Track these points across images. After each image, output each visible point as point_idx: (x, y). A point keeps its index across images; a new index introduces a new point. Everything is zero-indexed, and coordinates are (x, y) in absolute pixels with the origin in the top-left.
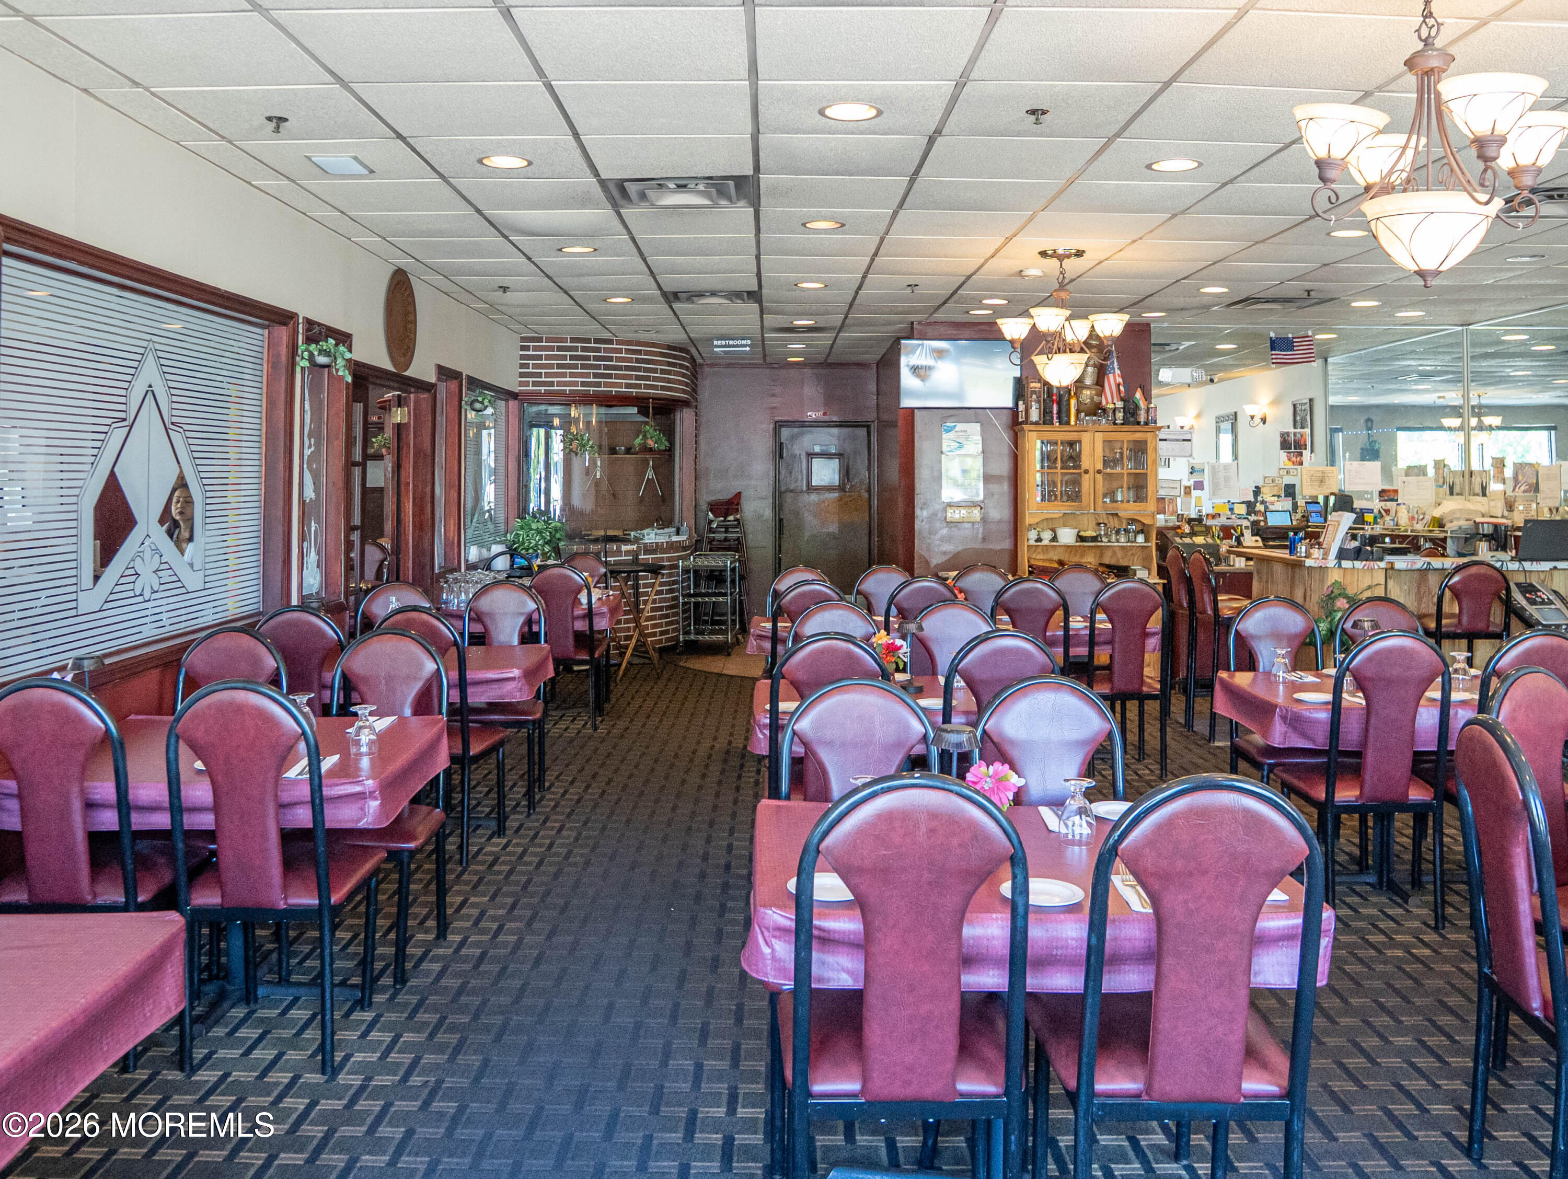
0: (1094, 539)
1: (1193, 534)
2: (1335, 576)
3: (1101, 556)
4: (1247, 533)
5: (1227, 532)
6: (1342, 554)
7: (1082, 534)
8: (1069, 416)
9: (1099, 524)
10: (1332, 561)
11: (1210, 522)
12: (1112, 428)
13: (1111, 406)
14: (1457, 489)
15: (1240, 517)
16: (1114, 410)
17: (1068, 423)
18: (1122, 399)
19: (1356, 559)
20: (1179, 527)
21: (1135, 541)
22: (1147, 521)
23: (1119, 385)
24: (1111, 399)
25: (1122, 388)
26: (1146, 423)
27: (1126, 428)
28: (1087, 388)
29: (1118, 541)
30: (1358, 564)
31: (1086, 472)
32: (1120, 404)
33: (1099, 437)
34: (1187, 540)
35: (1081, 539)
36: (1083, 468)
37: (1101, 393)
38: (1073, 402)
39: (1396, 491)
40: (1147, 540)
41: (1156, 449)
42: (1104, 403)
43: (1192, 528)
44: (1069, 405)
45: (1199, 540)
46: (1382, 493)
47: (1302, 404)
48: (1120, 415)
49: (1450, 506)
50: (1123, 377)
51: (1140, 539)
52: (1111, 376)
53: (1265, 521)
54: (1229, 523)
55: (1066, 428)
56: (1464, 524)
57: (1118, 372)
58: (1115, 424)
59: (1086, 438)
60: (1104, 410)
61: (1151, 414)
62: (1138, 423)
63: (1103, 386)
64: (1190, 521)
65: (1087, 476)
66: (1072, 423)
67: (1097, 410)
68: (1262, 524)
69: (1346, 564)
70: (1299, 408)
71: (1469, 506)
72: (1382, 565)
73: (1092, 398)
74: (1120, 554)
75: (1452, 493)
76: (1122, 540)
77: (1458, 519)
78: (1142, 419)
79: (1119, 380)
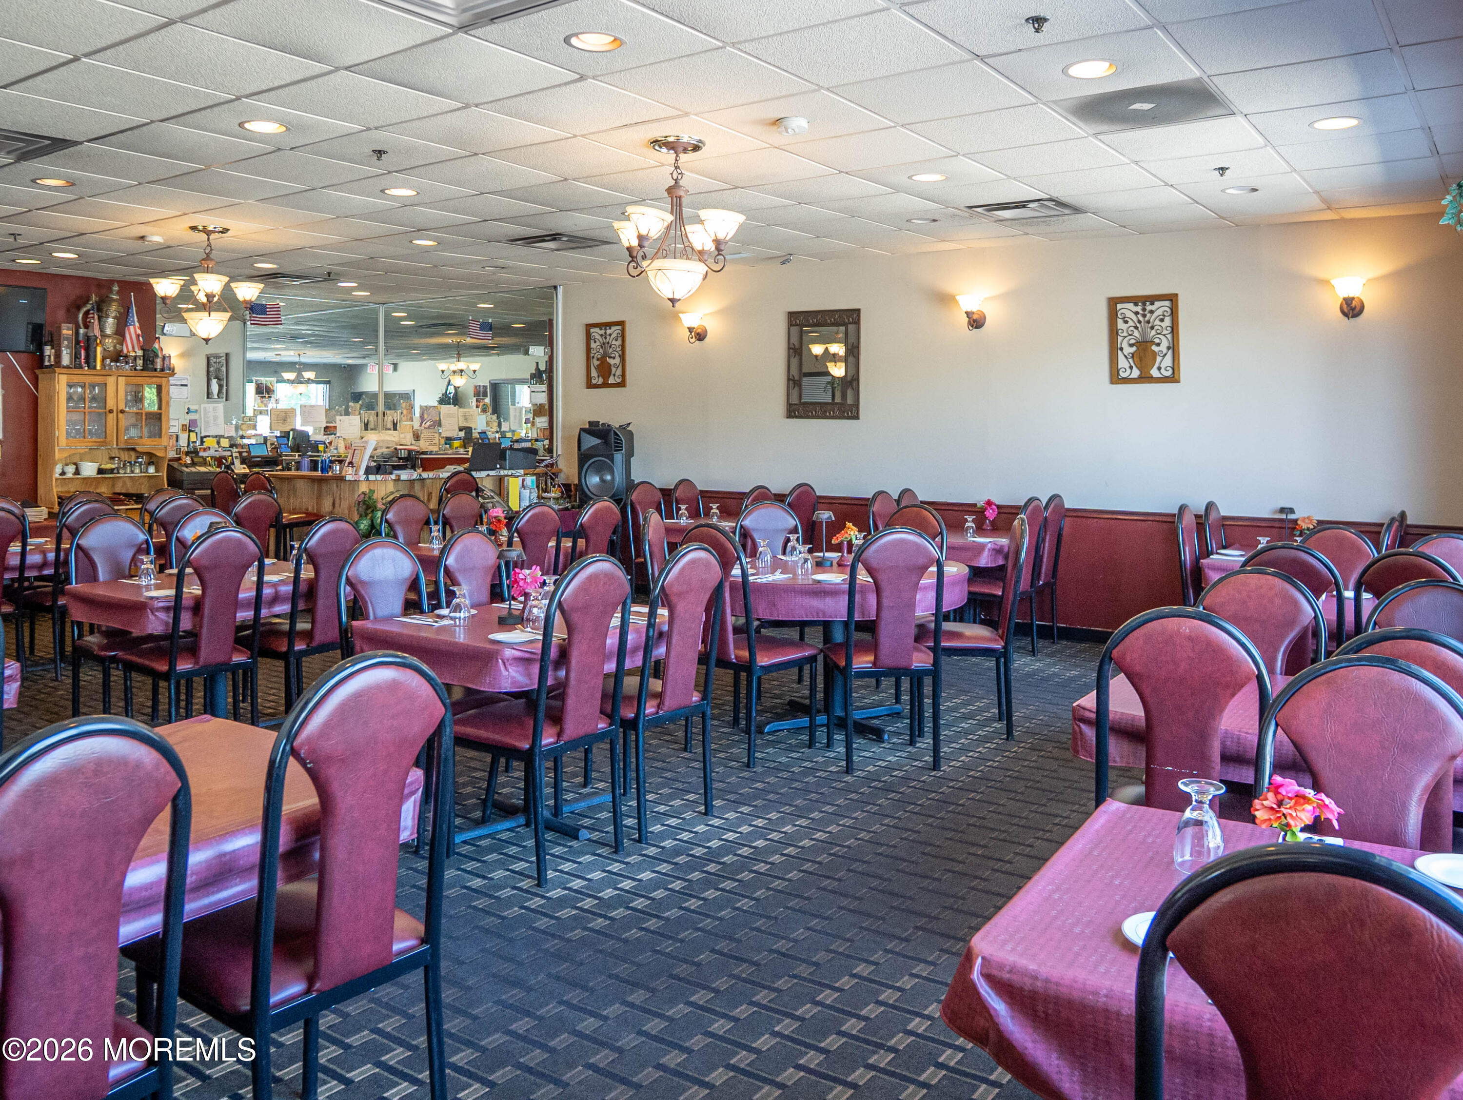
0: (111, 471)
1: (194, 464)
2: (364, 488)
3: (113, 486)
4: (237, 462)
5: (219, 461)
6: (368, 471)
7: (103, 466)
8: (95, 361)
9: (112, 458)
10: (363, 477)
11: (201, 454)
12: (133, 373)
13: (133, 354)
14: (371, 426)
15: (225, 449)
16: (135, 358)
17: (95, 368)
18: (142, 348)
19: (377, 474)
20: (179, 459)
21: (147, 472)
22: (160, 454)
23: (138, 336)
24: (132, 346)
25: (141, 339)
26: (162, 370)
27: (145, 373)
28: (108, 336)
29: (132, 472)
30: (379, 477)
31: (111, 411)
32: (140, 353)
33: (122, 380)
34: (193, 469)
35: (100, 471)
36: (108, 408)
37: (122, 341)
38: (99, 349)
39: (335, 427)
40: (157, 471)
41: (168, 391)
42: (125, 351)
43: (192, 460)
44: (95, 351)
45: (203, 469)
46: (326, 428)
47: (217, 357)
48: (140, 362)
49: (373, 439)
50: (141, 328)
51: (152, 470)
52: (132, 328)
53: (249, 452)
54: (217, 455)
55: (93, 372)
56: (385, 451)
57: (137, 324)
58: (135, 369)
59: (111, 381)
60: (126, 356)
61: (166, 362)
62: (156, 370)
63: (123, 336)
64: (187, 453)
65: (111, 415)
66: (98, 367)
67: (117, 356)
68: (245, 454)
69: (372, 477)
70: (213, 360)
71: (388, 438)
72: (393, 477)
73: (115, 347)
74: (129, 484)
75: (366, 429)
76: (137, 470)
77: (381, 447)
78: (159, 366)
79: (139, 332)
